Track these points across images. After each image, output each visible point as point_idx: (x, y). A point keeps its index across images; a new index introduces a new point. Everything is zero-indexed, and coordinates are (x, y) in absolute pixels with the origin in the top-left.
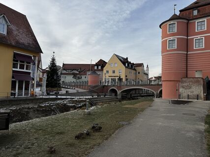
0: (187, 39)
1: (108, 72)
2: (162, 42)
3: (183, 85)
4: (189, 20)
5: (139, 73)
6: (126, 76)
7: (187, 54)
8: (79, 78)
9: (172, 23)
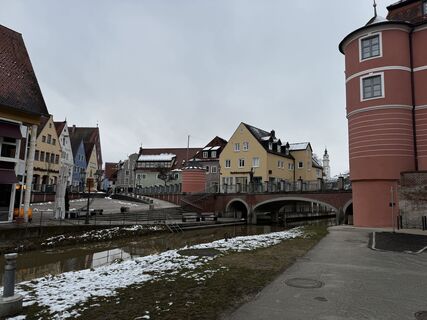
0: (412, 72)
1: (228, 163)
2: (347, 84)
3: (408, 190)
4: (412, 26)
5: (301, 165)
6: (270, 172)
7: (413, 111)
8: (171, 178)
9: (370, 35)
